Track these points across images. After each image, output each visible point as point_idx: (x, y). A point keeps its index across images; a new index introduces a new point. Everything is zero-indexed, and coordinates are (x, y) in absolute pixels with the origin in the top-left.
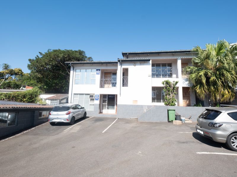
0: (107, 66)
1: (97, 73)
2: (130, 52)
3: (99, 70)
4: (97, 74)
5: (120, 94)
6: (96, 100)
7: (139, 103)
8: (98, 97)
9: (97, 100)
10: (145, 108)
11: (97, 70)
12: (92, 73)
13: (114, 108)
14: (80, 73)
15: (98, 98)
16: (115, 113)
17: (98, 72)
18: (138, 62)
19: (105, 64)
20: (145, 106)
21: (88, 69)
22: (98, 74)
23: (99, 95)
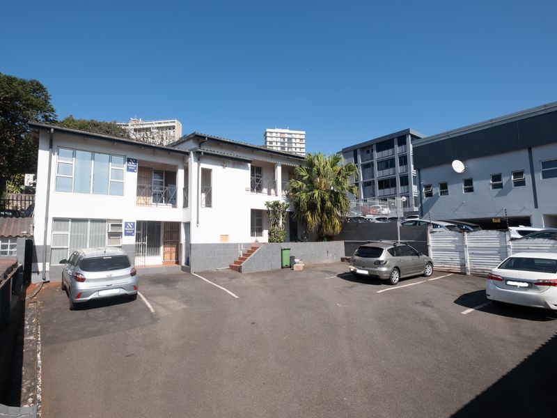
0: (154, 154)
1: (128, 167)
2: (210, 136)
3: (135, 161)
4: (129, 170)
5: (198, 223)
6: (127, 234)
7: (231, 240)
8: (133, 227)
9: (130, 234)
10: (241, 247)
11: (129, 160)
12: (111, 166)
13: (157, 253)
14: (73, 161)
15: (134, 231)
16: (162, 263)
17: (132, 165)
18: (230, 161)
19: (151, 150)
20: (241, 244)
21: (100, 153)
22: (133, 171)
23: (134, 223)
